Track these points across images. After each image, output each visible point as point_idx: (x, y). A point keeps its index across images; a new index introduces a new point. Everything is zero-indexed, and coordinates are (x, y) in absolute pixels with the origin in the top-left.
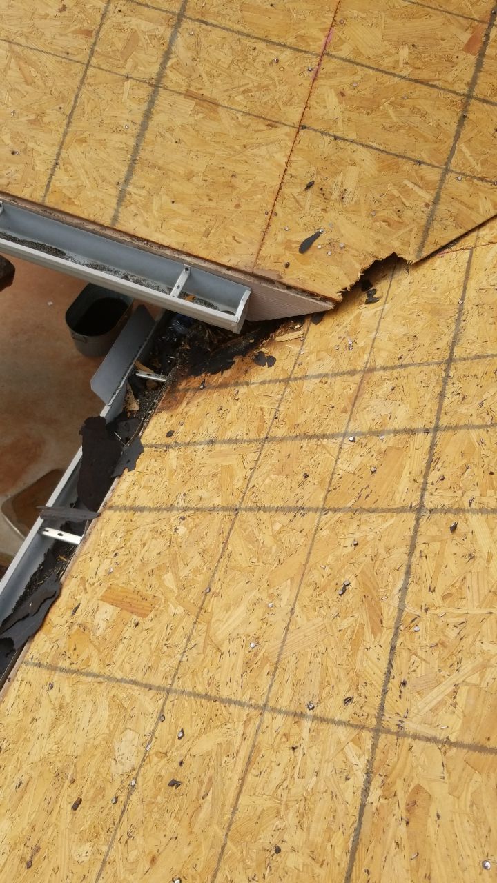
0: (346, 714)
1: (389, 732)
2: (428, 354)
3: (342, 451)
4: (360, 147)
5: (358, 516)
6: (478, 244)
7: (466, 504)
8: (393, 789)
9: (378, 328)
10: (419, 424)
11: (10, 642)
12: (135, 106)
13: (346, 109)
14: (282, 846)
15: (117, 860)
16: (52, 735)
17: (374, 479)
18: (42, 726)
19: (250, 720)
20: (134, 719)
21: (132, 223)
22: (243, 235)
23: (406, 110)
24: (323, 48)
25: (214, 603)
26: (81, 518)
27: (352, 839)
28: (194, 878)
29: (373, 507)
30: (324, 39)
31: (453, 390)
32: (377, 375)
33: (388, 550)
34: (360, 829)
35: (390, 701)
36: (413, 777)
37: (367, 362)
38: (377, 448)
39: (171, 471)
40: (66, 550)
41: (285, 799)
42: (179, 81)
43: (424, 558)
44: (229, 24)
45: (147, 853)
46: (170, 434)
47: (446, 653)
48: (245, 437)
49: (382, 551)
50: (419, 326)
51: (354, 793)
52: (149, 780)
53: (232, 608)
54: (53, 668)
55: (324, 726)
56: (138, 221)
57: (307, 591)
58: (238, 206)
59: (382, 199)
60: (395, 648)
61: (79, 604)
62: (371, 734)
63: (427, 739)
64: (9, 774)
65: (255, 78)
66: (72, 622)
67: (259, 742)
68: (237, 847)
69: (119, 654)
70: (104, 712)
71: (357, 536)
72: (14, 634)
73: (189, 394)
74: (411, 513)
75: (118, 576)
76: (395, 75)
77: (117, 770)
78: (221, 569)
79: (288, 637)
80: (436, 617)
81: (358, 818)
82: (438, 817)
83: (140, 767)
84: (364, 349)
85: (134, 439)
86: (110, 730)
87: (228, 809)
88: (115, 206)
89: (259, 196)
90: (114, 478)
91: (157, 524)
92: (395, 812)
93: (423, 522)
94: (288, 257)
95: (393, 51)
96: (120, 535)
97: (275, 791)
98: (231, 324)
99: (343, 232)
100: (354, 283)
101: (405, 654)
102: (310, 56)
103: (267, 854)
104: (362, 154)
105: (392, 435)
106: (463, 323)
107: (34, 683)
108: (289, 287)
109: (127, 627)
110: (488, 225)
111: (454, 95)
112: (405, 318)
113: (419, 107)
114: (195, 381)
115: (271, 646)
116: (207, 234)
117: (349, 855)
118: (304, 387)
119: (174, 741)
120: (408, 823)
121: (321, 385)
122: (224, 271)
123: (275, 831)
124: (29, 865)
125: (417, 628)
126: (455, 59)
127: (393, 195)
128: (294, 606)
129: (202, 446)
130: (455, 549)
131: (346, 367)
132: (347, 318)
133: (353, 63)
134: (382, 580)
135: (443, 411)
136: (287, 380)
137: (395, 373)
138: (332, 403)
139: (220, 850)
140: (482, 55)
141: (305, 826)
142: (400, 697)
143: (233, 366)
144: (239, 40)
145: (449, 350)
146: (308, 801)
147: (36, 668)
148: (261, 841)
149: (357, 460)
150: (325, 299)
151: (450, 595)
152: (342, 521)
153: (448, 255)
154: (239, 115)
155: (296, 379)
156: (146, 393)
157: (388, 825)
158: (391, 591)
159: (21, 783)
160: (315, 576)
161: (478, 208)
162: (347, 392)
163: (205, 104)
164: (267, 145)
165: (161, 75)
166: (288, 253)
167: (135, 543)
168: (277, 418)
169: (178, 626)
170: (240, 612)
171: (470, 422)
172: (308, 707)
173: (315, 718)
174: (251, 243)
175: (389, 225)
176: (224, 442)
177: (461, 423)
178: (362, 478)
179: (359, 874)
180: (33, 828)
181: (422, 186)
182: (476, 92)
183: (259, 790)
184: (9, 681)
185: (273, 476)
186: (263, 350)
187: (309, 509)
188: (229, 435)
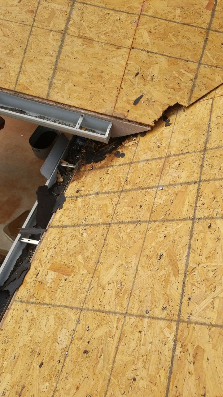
0: (163, 315)
1: (183, 321)
2: (195, 147)
3: (157, 194)
4: (159, 56)
5: (166, 223)
6: (216, 96)
7: (215, 215)
8: (187, 348)
9: (171, 137)
10: (192, 179)
11: (8, 292)
12: (55, 43)
13: (152, 39)
14: (137, 378)
15: (60, 389)
16: (29, 334)
17: (172, 206)
18: (24, 330)
19: (119, 320)
20: (66, 323)
21: (56, 97)
22: (107, 99)
23: (180, 38)
24: (140, 11)
25: (101, 267)
26: (38, 232)
27: (168, 372)
28: (96, 395)
29: (172, 219)
30: (141, 8)
31: (207, 163)
32: (172, 158)
33: (180, 238)
34: (172, 367)
35: (184, 307)
36: (195, 342)
37: (167, 153)
38: (173, 192)
39: (79, 208)
40: (32, 247)
41: (137, 356)
42: (74, 31)
43: (197, 241)
44: (96, 4)
45: (74, 385)
46: (78, 191)
47: (208, 284)
48: (112, 191)
49: (177, 239)
50: (190, 135)
51: (169, 351)
52: (74, 351)
53: (109, 269)
54: (28, 302)
55: (154, 321)
56: (58, 95)
57: (143, 259)
58: (104, 86)
59: (171, 78)
60: (185, 283)
61: (39, 272)
62: (175, 323)
63: (201, 324)
64: (10, 353)
65: (109, 27)
66: (36, 281)
67: (124, 330)
68: (116, 379)
69: (58, 294)
70: (52, 321)
71: (165, 232)
72: (9, 288)
73: (86, 173)
74: (190, 220)
75: (56, 258)
76: (174, 22)
77: (59, 347)
78: (104, 252)
79: (136, 281)
80: (203, 267)
81: (171, 362)
82: (208, 359)
83: (70, 346)
84: (165, 147)
85: (61, 195)
86: (55, 329)
87: (111, 362)
88: (48, 89)
89: (114, 81)
90: (53, 213)
91: (73, 233)
92: (188, 358)
93: (195, 224)
94: (129, 107)
95: (173, 11)
96: (57, 239)
97: (133, 352)
98: (103, 140)
99: (153, 94)
100: (159, 117)
101: (189, 285)
102: (134, 15)
103: (130, 382)
104: (161, 59)
105: (180, 185)
106: (210, 133)
107: (19, 310)
108: (129, 121)
109: (61, 281)
110: (220, 87)
111: (202, 29)
112: (183, 132)
113: (186, 36)
114: (89, 166)
115: (128, 285)
116: (91, 99)
117: (167, 379)
118: (139, 166)
119: (85, 332)
120: (194, 363)
121: (146, 164)
122: (99, 116)
123: (133, 371)
124: (20, 395)
125: (195, 273)
126: (202, 13)
127: (176, 76)
128: (138, 267)
129: (93, 196)
130: (211, 236)
131: (158, 156)
132: (157, 134)
133: (155, 17)
134: (178, 252)
135: (203, 173)
136: (131, 163)
137: (180, 157)
138: (152, 173)
139: (108, 381)
140: (214, 10)
141: (147, 367)
142: (188, 305)
143: (106, 158)
144: (101, 10)
145: (204, 146)
146: (147, 356)
147: (20, 303)
148: (127, 376)
149: (164, 198)
150: (146, 125)
151: (209, 257)
152: (158, 226)
153: (202, 102)
154: (103, 44)
155: (134, 162)
156: (66, 173)
157: (185, 365)
158: (182, 257)
159: (15, 357)
160: (147, 252)
161: (215, 80)
162: (158, 167)
163: (87, 41)
164: (116, 57)
165: (66, 28)
166: (128, 106)
167: (64, 242)
168: (126, 181)
169: (85, 279)
170: (113, 271)
171: (215, 177)
172: (146, 313)
173: (149, 317)
174: (111, 102)
175: (174, 90)
176: (103, 193)
177: (211, 178)
178: (166, 206)
179: (173, 388)
180: (22, 377)
181: (189, 71)
182: (212, 27)
183: (125, 352)
184: (8, 310)
185: (126, 208)
186: (119, 150)
187: (143, 222)
188: (105, 190)
